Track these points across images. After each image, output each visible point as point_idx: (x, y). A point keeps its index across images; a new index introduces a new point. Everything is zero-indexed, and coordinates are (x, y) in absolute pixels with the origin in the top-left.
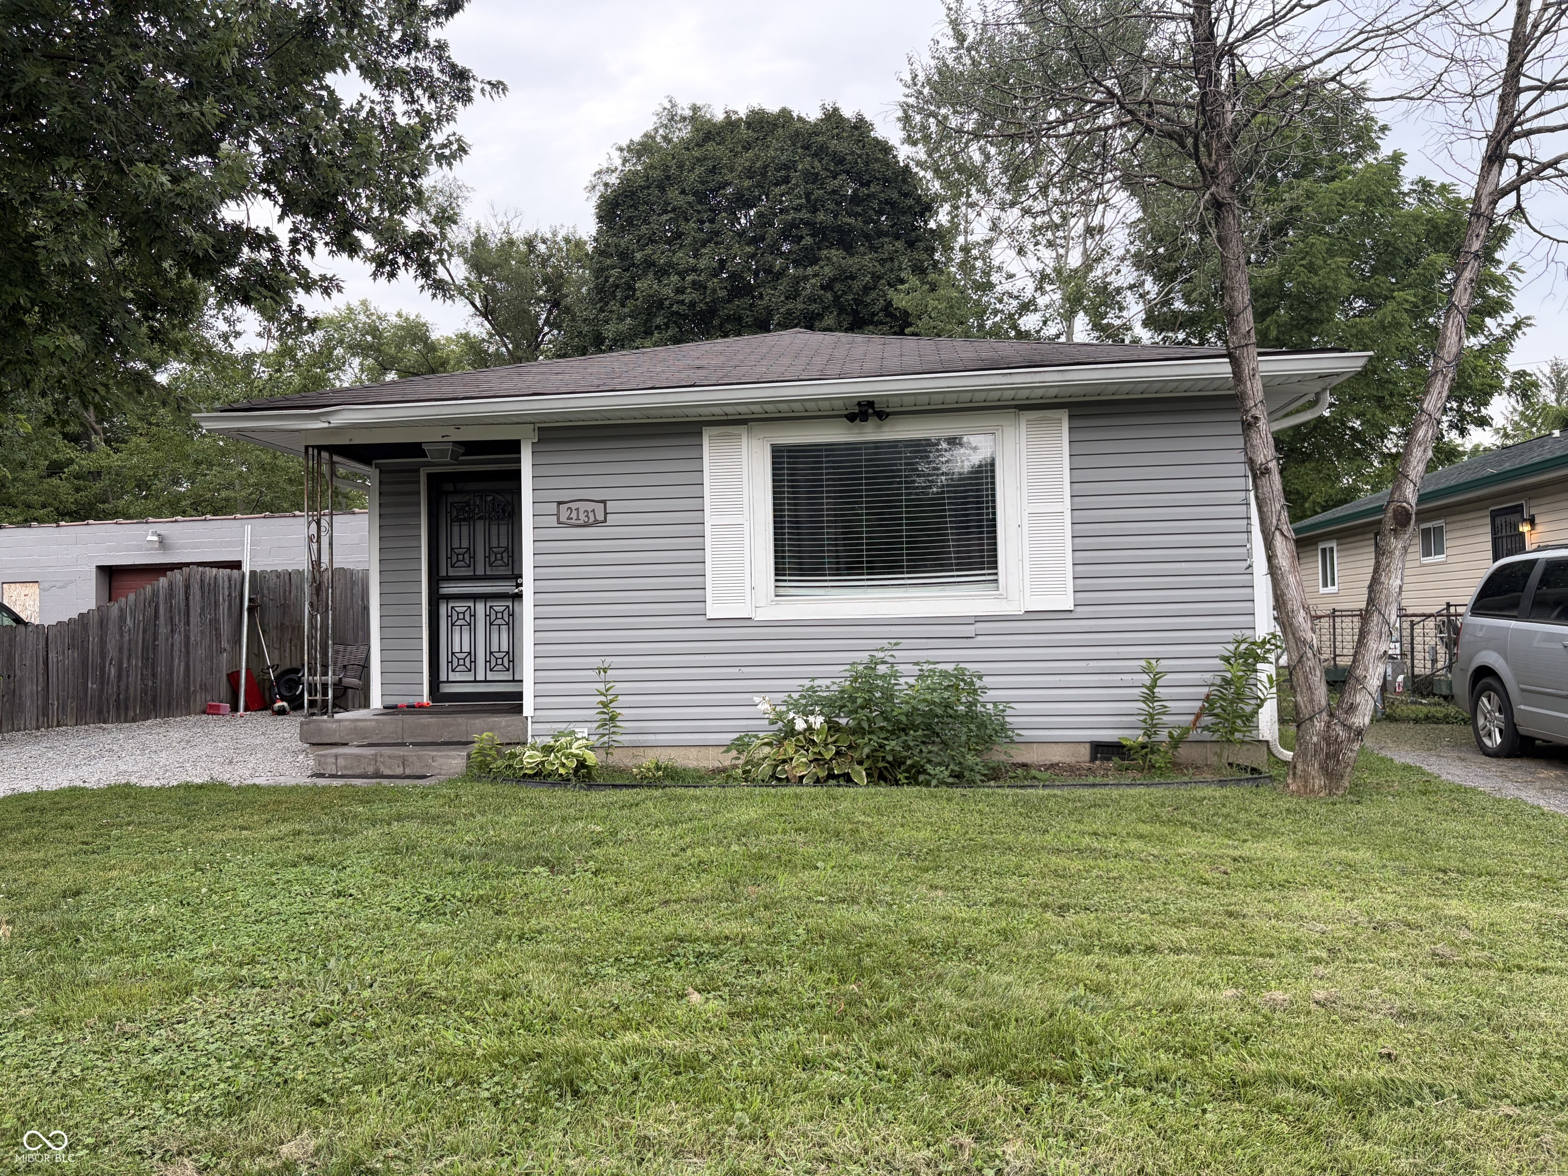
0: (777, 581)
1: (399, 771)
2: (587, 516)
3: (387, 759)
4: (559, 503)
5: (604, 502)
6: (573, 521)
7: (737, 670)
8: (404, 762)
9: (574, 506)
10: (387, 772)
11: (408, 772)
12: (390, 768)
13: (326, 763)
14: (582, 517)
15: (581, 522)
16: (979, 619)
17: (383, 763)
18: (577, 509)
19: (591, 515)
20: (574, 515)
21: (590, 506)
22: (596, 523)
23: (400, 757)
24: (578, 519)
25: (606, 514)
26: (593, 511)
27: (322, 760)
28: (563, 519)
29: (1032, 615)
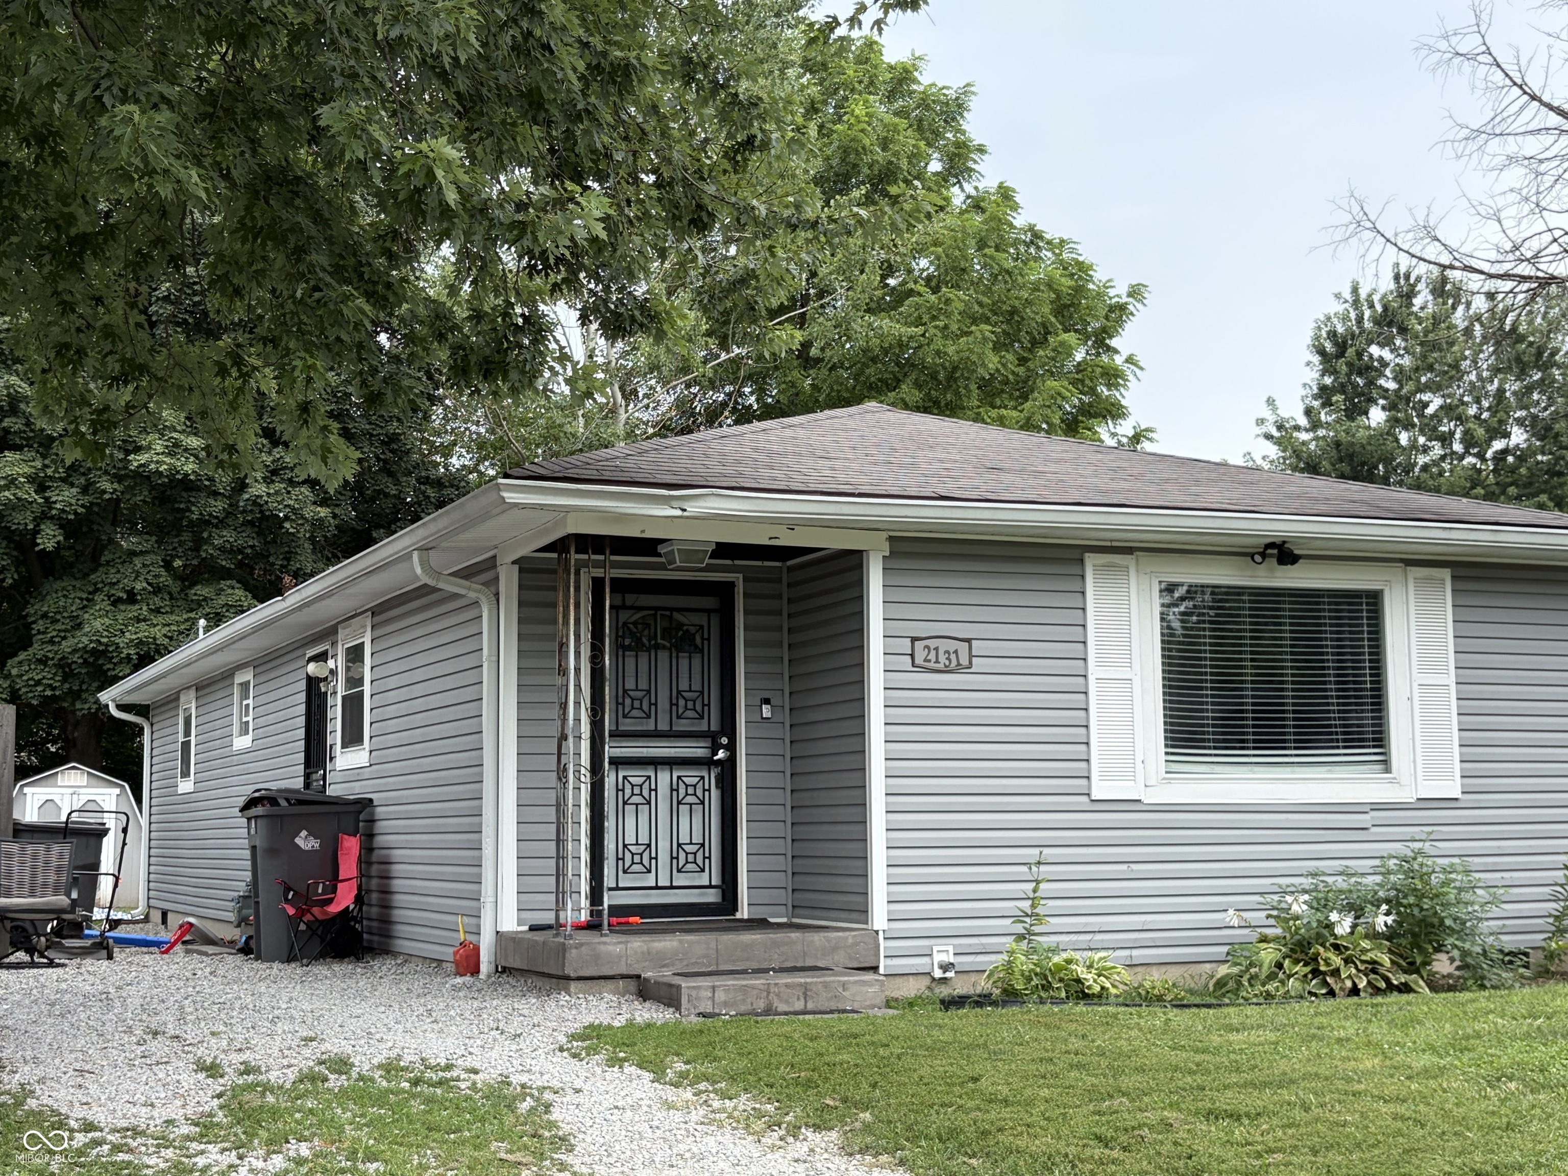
0: (1167, 753)
1: (799, 1005)
2: (949, 659)
3: (783, 989)
4: (914, 639)
5: (968, 641)
6: (932, 665)
7: (1124, 867)
8: (806, 993)
9: (932, 643)
10: (782, 1007)
11: (810, 1006)
12: (787, 1002)
13: (698, 999)
14: (942, 658)
15: (940, 666)
16: (1377, 807)
17: (778, 995)
18: (936, 649)
19: (953, 657)
20: (932, 656)
21: (952, 645)
22: (959, 669)
23: (800, 985)
24: (937, 662)
25: (971, 656)
26: (956, 652)
27: (694, 993)
28: (919, 660)
29: (1426, 803)
